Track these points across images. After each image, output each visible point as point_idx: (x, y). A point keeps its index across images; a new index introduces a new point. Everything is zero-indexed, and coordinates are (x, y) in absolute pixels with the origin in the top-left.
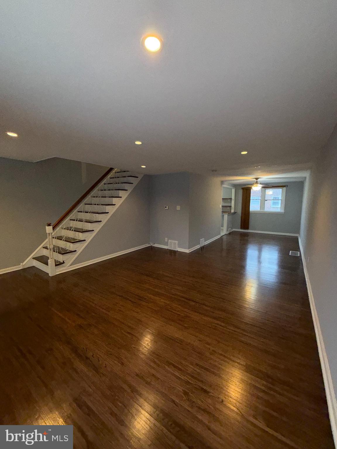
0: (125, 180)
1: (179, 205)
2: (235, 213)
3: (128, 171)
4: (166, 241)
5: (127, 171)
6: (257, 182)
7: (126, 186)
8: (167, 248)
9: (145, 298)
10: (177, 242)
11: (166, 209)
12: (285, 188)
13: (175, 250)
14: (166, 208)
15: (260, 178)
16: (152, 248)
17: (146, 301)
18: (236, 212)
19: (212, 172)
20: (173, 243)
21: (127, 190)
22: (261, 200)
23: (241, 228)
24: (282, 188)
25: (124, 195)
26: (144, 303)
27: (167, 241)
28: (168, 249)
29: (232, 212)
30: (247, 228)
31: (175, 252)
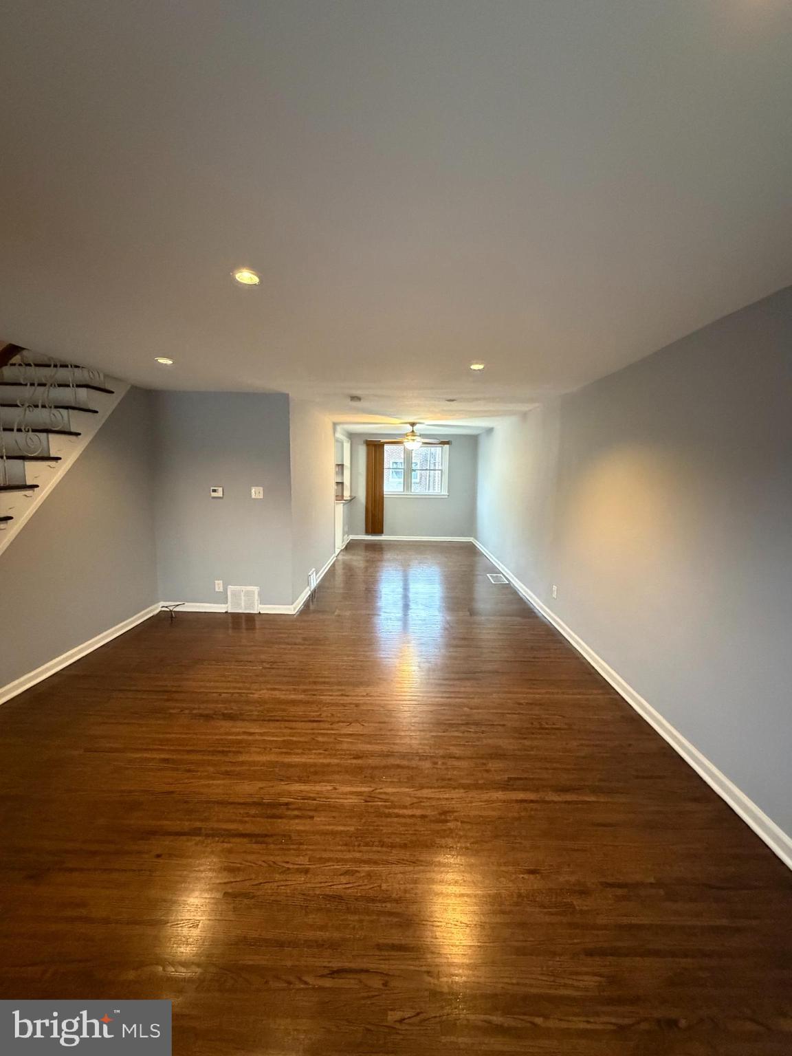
0: (66, 395)
1: (257, 486)
2: (352, 499)
3: (77, 367)
4: (217, 590)
5: (74, 363)
6: (413, 431)
7: (75, 421)
8: (224, 611)
9: (287, 804)
10: (256, 589)
11: (214, 498)
12: (447, 447)
13: (252, 612)
14: (214, 494)
15: (419, 423)
16: (172, 617)
17: (296, 813)
18: (355, 497)
19: (351, 400)
20: (242, 594)
21: (78, 434)
22: (404, 469)
23: (367, 532)
24: (442, 447)
25: (69, 452)
26: (298, 826)
27: (221, 590)
28: (226, 612)
29: (345, 499)
30: (379, 530)
31: (250, 618)
